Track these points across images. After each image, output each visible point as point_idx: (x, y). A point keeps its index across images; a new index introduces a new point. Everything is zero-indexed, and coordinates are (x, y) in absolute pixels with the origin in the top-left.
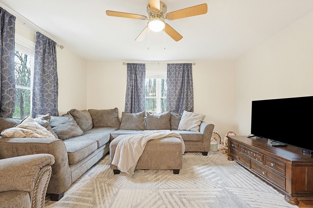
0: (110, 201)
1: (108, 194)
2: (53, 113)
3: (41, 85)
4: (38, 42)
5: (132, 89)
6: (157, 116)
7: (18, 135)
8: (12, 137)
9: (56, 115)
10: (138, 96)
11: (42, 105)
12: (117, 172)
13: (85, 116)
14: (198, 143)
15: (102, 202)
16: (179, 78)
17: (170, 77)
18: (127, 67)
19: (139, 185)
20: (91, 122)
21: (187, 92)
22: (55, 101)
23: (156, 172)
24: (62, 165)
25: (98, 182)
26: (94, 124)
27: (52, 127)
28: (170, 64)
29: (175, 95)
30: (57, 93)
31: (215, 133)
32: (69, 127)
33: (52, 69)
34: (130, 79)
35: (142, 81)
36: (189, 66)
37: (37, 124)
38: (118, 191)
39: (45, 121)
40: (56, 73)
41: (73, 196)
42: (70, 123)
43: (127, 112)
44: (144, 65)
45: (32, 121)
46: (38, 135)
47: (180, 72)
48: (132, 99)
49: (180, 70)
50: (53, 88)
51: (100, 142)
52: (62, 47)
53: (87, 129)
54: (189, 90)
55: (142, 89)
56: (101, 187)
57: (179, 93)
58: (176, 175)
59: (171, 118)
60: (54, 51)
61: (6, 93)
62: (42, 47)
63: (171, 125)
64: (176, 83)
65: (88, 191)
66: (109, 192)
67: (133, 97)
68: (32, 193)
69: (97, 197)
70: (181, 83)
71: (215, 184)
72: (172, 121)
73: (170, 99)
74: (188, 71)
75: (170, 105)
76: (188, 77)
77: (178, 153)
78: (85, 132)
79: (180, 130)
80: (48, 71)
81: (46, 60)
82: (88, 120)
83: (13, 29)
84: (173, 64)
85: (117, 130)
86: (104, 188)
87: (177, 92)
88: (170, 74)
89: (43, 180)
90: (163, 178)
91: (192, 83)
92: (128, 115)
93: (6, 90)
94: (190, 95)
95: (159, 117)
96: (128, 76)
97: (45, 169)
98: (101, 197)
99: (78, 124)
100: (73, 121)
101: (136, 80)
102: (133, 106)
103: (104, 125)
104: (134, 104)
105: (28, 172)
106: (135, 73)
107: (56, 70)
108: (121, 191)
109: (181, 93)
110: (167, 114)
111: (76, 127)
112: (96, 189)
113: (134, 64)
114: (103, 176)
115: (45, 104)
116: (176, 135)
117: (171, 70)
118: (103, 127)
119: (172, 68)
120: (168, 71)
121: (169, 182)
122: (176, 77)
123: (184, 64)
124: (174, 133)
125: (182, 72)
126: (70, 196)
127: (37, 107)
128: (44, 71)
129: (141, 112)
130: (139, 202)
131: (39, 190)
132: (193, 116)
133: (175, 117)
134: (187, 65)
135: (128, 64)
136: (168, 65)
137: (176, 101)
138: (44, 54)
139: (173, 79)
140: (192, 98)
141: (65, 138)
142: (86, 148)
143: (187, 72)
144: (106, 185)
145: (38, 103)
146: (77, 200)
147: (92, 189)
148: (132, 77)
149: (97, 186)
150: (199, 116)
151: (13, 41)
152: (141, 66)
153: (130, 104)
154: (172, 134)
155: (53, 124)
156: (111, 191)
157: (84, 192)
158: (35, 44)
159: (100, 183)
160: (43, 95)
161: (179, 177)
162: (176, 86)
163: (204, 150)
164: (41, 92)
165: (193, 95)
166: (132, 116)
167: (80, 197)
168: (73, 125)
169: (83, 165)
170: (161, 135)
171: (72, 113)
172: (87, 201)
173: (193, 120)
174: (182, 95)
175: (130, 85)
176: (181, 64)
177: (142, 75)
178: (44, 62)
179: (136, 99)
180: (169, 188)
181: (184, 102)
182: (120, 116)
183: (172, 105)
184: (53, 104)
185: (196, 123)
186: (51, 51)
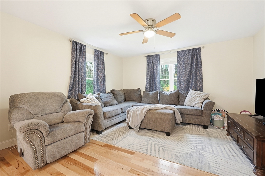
0: (120, 140)
1: (121, 137)
2: (103, 92)
3: (97, 77)
4: (95, 55)
5: (150, 74)
6: (167, 94)
7: (85, 102)
8: (83, 102)
9: (105, 92)
10: (155, 79)
11: (98, 88)
12: (130, 128)
13: (120, 93)
14: (196, 117)
15: (116, 139)
16: (188, 61)
17: (180, 62)
18: (147, 58)
19: (139, 136)
20: (123, 97)
21: (196, 73)
22: (104, 85)
23: (155, 132)
24: (100, 117)
25: (119, 131)
26: (126, 98)
27: (101, 99)
28: (180, 51)
29: (185, 77)
30: (105, 80)
31: (223, 110)
32: (110, 99)
33: (102, 68)
34: (149, 67)
35: (157, 68)
36: (198, 50)
37: (93, 97)
38: (127, 137)
39: (98, 96)
40: (104, 69)
41: (106, 134)
42: (110, 98)
43: (147, 91)
44: (159, 55)
45: (92, 95)
46: (93, 102)
47: (189, 57)
48: (150, 81)
49: (189, 55)
50: (102, 78)
51: (123, 109)
52: (107, 54)
53: (121, 101)
54: (198, 72)
55: (157, 73)
56: (119, 133)
57: (188, 75)
58: (168, 137)
59: (179, 95)
60: (103, 57)
61: (83, 82)
62: (97, 56)
63: (179, 102)
64: (186, 66)
65: (112, 133)
66: (122, 136)
67: (151, 80)
68: (85, 124)
69: (115, 137)
70: (190, 66)
71: (193, 147)
72: (180, 98)
73: (180, 80)
74: (197, 55)
75: (180, 85)
76: (197, 59)
77: (168, 120)
78: (119, 103)
79: (185, 106)
80: (100, 69)
81: (99, 63)
82: (121, 96)
83: (85, 52)
84: (182, 51)
85: (138, 103)
86: (120, 134)
87: (186, 73)
88: (180, 59)
89: (89, 120)
90: (157, 136)
91: (201, 65)
92: (147, 93)
93: (83, 81)
94: (200, 76)
95: (168, 95)
96: (147, 65)
97: (90, 116)
98: (117, 137)
99: (115, 98)
100: (112, 96)
101: (153, 67)
102: (151, 86)
103: (132, 100)
104: (152, 85)
105: (84, 115)
106: (152, 62)
107: (104, 68)
108: (128, 137)
109: (191, 74)
110: (175, 92)
111: (113, 99)
112: (116, 134)
113: (151, 56)
114: (123, 128)
115: (99, 87)
116: (172, 108)
117: (180, 56)
118: (131, 101)
119: (181, 54)
120: (178, 58)
121: (159, 139)
122: (185, 61)
123: (193, 49)
124: (169, 107)
125: (191, 56)
126: (104, 134)
127: (96, 89)
128: (98, 69)
129: (156, 91)
130: (134, 143)
131: (88, 124)
132: (197, 94)
133: (183, 95)
134: (196, 49)
135: (147, 56)
136: (178, 52)
137: (186, 82)
138: (98, 60)
139: (182, 63)
140: (201, 78)
141: (107, 105)
142: (113, 111)
143: (195, 56)
144: (122, 133)
145: (96, 86)
146: (107, 136)
147: (115, 133)
148: (150, 66)
149: (118, 132)
150: (203, 94)
151: (85, 58)
152: (156, 56)
153: (149, 85)
154: (168, 107)
155: (102, 98)
156: (123, 136)
157: (111, 134)
158: (94, 56)
159: (120, 131)
160: (98, 82)
161: (169, 138)
162: (185, 69)
163: (204, 124)
164: (97, 81)
165: (202, 76)
166: (149, 94)
167: (108, 135)
168: (111, 99)
169: (112, 120)
170: (159, 107)
171: (113, 92)
172: (110, 137)
173: (197, 97)
174: (192, 76)
175: (149, 72)
176: (190, 50)
177: (157, 63)
178: (98, 64)
179: (153, 81)
180: (156, 142)
181: (193, 82)
182: (142, 94)
183: (182, 85)
184: (103, 87)
185: (199, 100)
186: (101, 58)
